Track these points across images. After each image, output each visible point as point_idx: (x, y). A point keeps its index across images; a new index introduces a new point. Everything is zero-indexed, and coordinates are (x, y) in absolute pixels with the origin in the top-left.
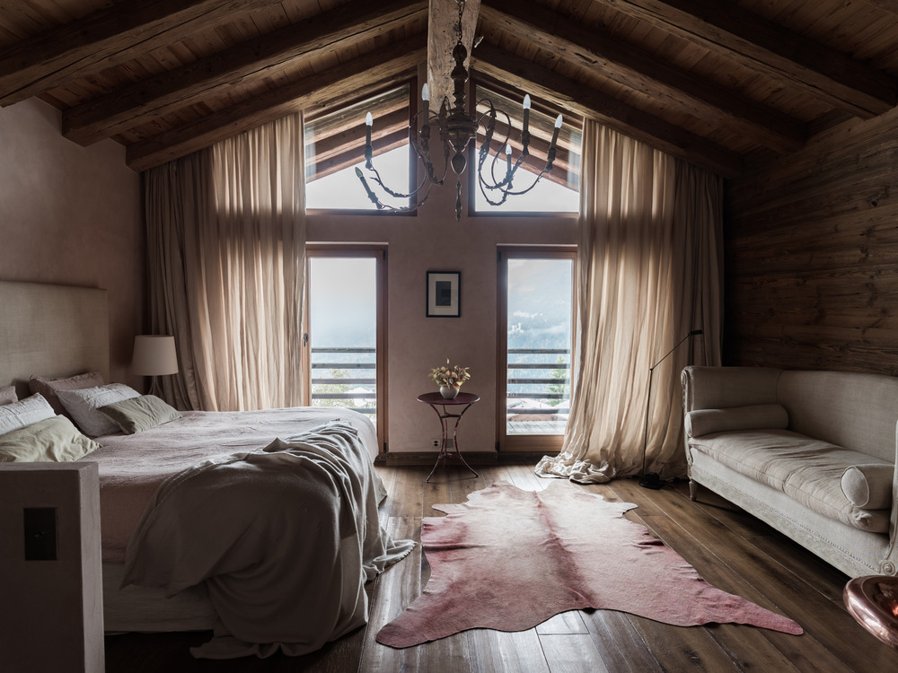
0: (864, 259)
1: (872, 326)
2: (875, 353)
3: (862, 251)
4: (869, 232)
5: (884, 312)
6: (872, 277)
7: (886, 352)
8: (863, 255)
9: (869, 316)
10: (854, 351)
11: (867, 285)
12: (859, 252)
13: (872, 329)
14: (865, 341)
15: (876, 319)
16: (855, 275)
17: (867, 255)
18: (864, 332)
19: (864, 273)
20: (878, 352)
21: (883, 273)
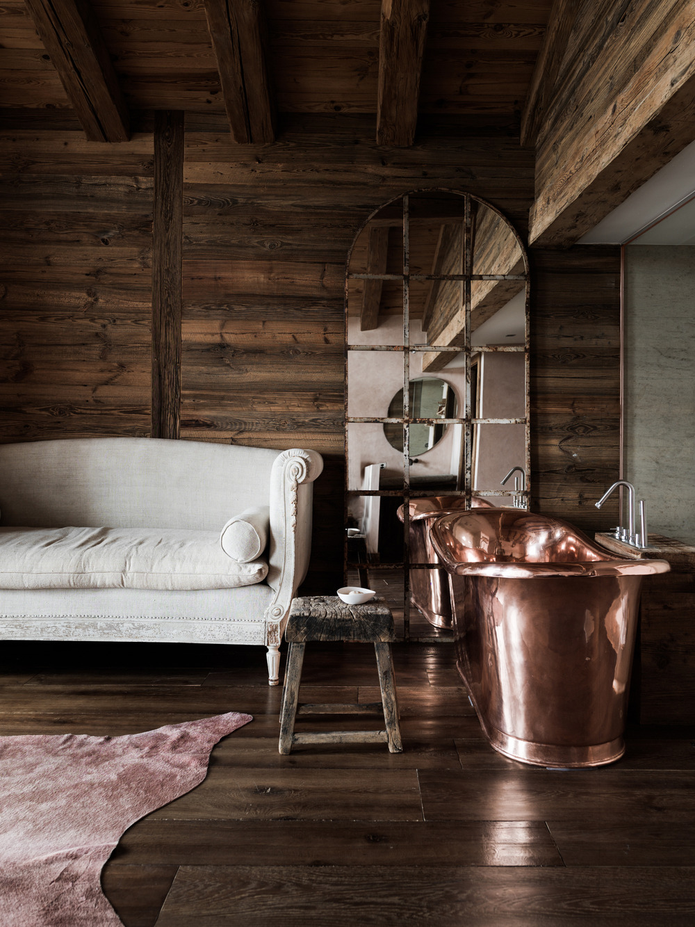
0: (93, 304)
1: (106, 383)
2: (112, 414)
3: (89, 295)
4: (97, 273)
5: (122, 366)
6: (104, 326)
7: (124, 412)
8: (90, 299)
9: (102, 371)
10: (81, 413)
11: (97, 334)
12: (84, 295)
13: (106, 387)
14: (96, 401)
15: (109, 375)
16: (80, 321)
17: (96, 300)
18: (94, 390)
19: (93, 320)
20: (115, 412)
21: (118, 322)
